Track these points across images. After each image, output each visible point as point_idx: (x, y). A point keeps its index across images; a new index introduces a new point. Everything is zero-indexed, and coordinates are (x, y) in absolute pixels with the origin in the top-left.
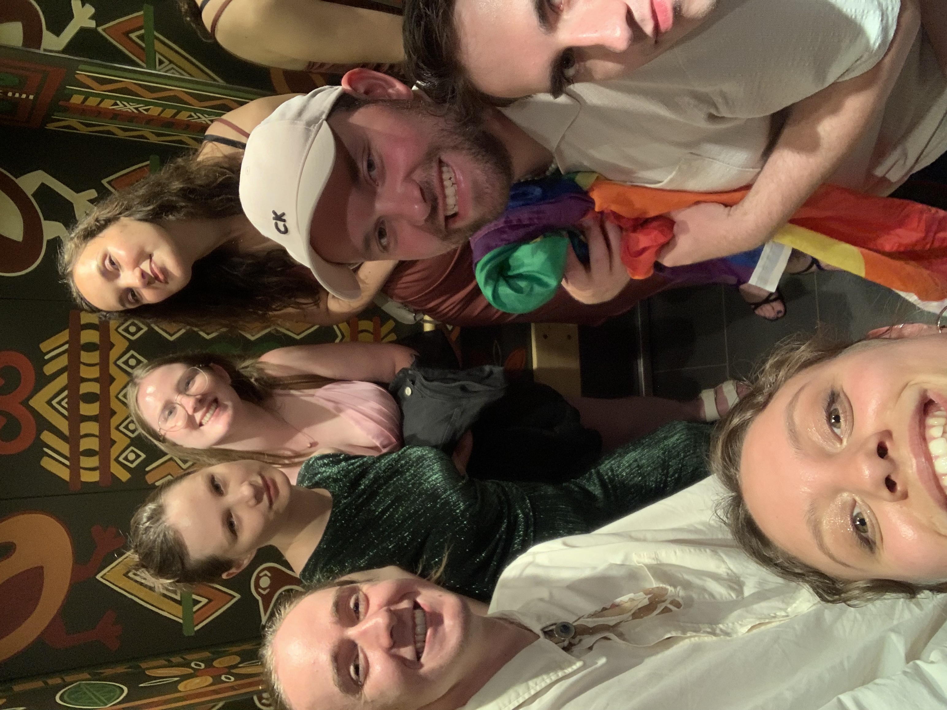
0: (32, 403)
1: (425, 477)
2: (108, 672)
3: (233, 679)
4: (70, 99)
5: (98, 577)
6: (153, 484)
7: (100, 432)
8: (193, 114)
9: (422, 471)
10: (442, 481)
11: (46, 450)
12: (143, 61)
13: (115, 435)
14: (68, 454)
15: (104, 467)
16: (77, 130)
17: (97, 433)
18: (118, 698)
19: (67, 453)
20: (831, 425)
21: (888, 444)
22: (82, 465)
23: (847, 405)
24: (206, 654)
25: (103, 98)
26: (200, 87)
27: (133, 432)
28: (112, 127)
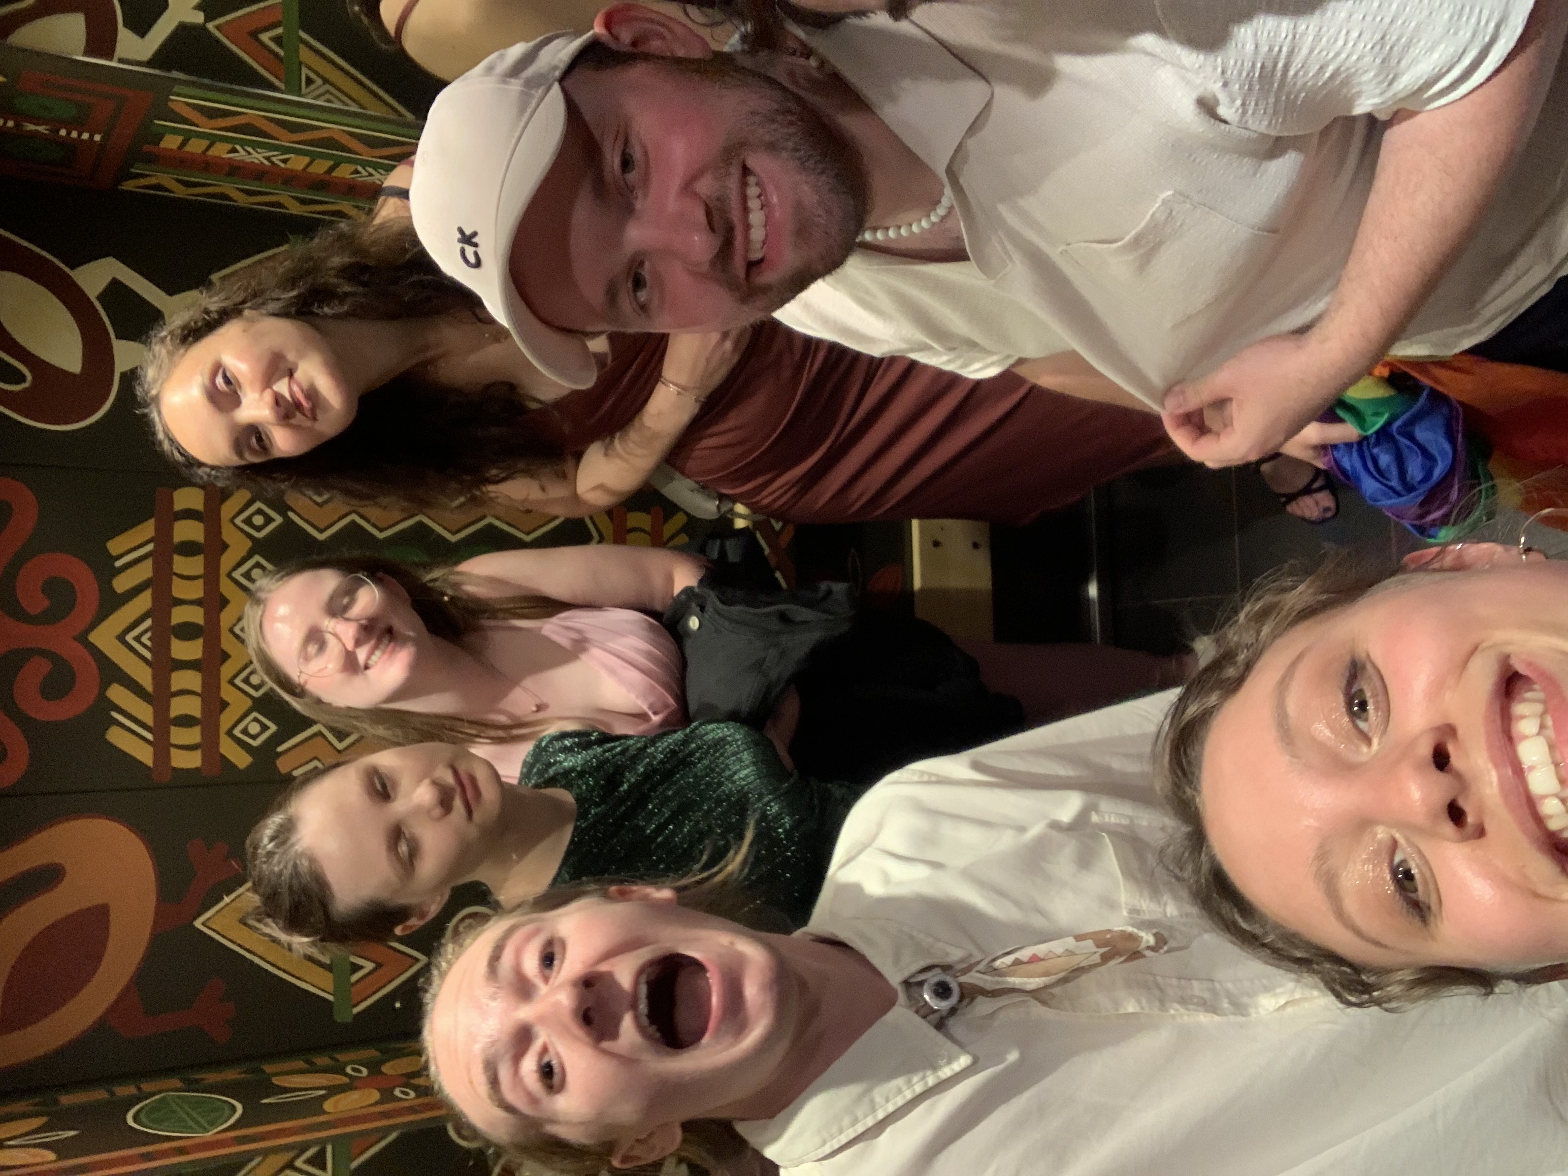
0: (94, 637)
1: (727, 773)
2: (212, 1077)
3: (412, 1094)
4: (161, 139)
5: (198, 924)
6: (290, 773)
7: (203, 686)
8: (360, 168)
9: (723, 763)
10: (755, 779)
11: (115, 715)
12: (280, 80)
13: (227, 692)
14: (150, 723)
15: (209, 745)
16: (172, 192)
17: (198, 689)
18: (226, 1121)
19: (149, 721)
20: (1352, 715)
21: (1451, 748)
22: (174, 740)
23: (1378, 684)
24: (371, 1053)
25: (213, 140)
26: (374, 125)
27: (257, 688)
28: (230, 188)
